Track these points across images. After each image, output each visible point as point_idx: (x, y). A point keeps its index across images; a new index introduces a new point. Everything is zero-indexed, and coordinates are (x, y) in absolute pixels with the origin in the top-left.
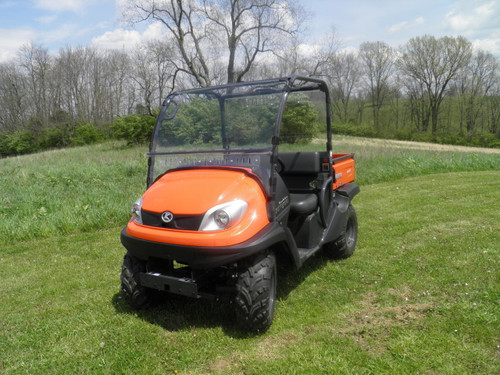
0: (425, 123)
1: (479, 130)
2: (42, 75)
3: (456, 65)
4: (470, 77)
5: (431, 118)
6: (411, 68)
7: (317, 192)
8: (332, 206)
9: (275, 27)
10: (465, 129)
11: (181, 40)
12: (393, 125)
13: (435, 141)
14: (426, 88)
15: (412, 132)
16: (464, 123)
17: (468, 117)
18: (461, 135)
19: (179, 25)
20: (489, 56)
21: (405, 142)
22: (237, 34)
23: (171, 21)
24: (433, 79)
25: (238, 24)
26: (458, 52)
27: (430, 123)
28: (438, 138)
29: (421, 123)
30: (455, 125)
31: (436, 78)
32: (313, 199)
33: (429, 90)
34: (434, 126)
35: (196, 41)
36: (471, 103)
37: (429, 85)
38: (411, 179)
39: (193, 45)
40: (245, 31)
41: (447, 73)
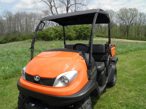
0: (125, 34)
1: (141, 36)
2: (10, 20)
3: (134, 16)
4: (138, 20)
5: (126, 32)
6: (120, 18)
7: (105, 61)
8: (110, 67)
9: (80, 4)
10: (137, 35)
11: (51, 8)
12: (115, 34)
13: (128, 39)
14: (125, 23)
15: (121, 36)
16: (137, 34)
17: (138, 32)
18: (136, 37)
19: (50, 3)
20: (143, 14)
21: (119, 39)
22: (69, 6)
23: (49, 2)
24: (127, 20)
25: (69, 3)
26: (134, 13)
27: (126, 33)
28: (129, 38)
29: (123, 34)
30: (134, 34)
31: (128, 20)
32: (103, 64)
33: (126, 24)
34: (127, 34)
35: (56, 9)
36: (138, 28)
37: (126, 23)
38: (131, 53)
39: (55, 9)
40: (71, 5)
41: (131, 19)
